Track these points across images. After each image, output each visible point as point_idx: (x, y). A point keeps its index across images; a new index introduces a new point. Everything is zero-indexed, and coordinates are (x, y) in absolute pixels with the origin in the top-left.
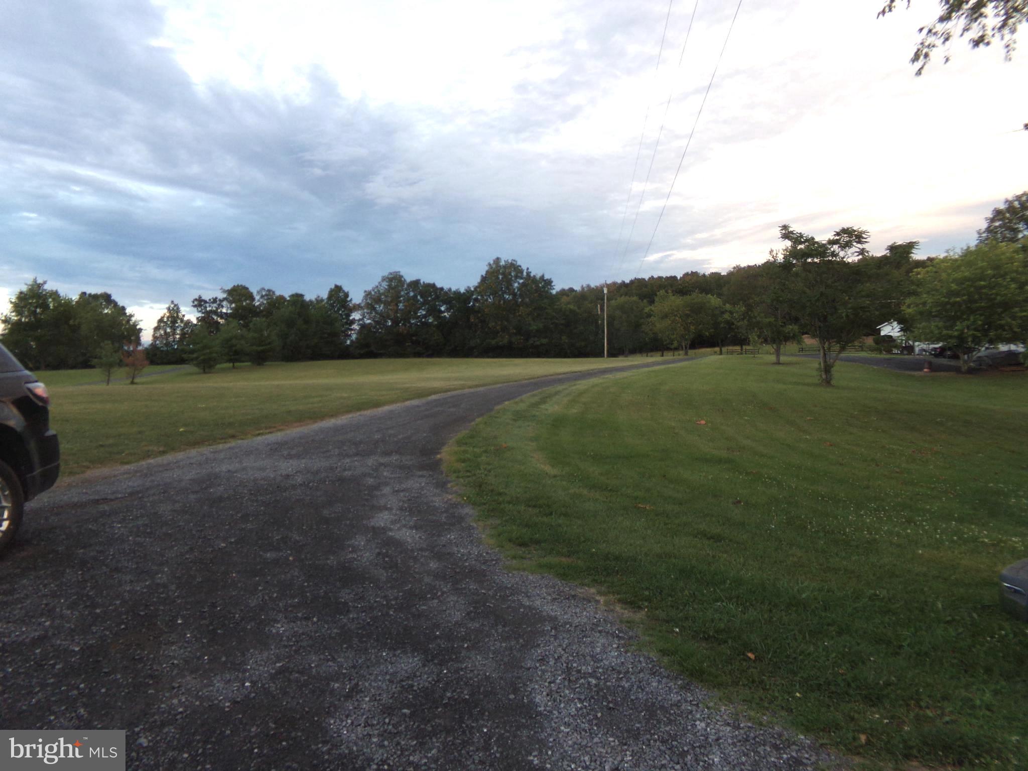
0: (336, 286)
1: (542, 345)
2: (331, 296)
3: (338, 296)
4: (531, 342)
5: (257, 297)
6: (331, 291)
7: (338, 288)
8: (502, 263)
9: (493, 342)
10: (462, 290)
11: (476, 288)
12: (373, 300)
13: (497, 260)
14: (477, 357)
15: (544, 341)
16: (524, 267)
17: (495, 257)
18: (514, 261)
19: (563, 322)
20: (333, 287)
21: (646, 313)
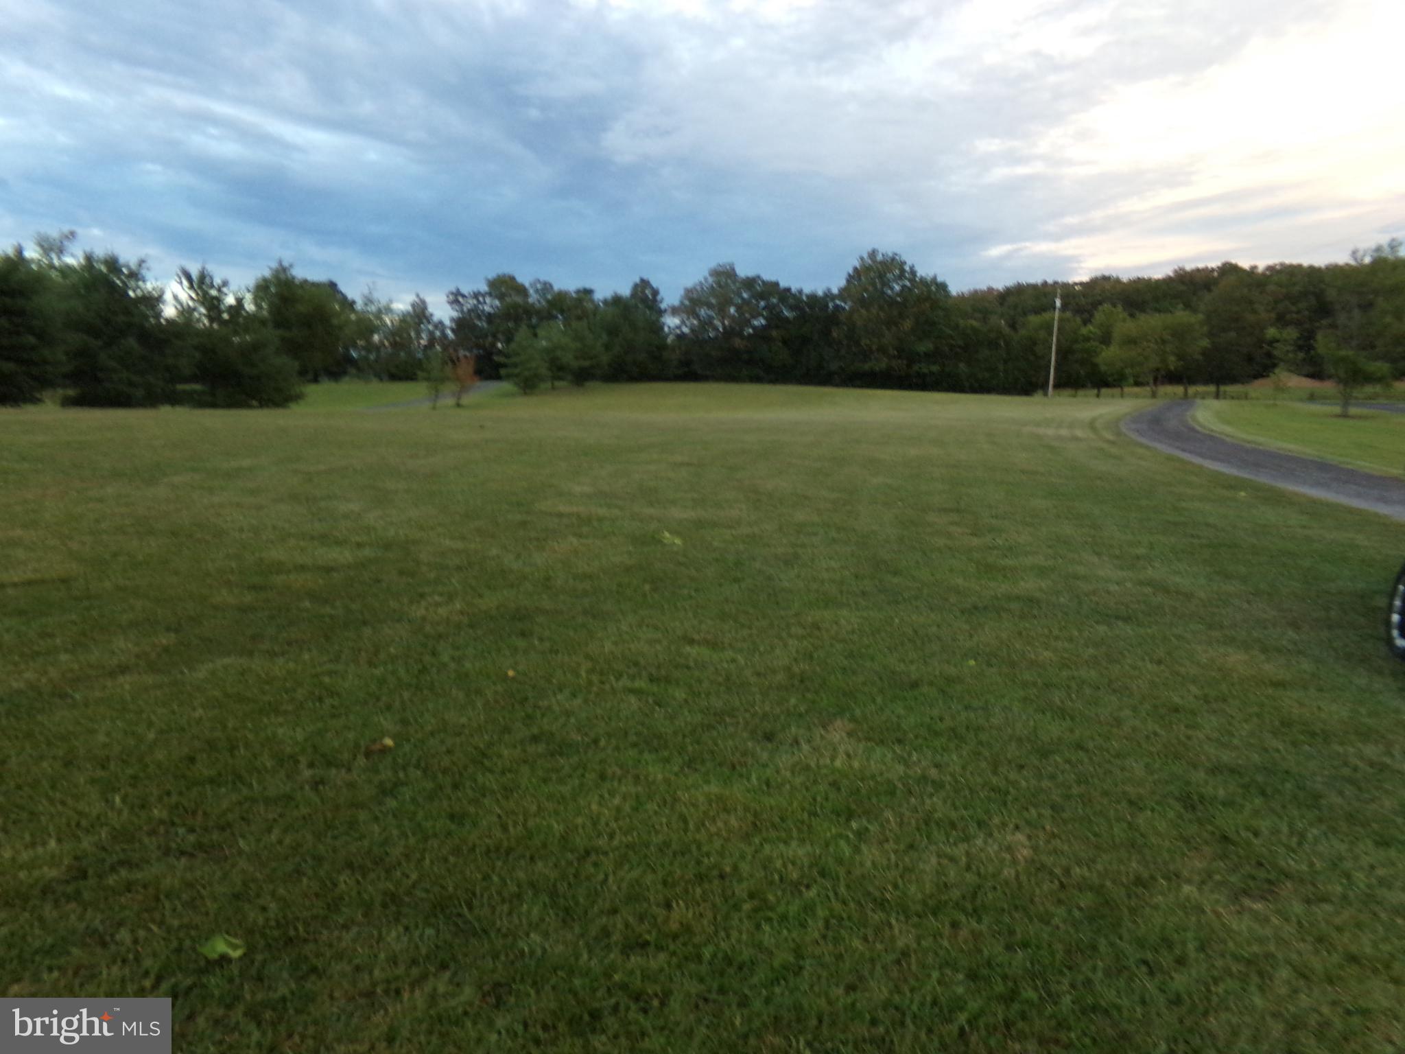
0: (642, 280)
1: (932, 373)
2: (634, 293)
3: (645, 296)
4: (916, 368)
5: (531, 291)
6: (636, 286)
7: (644, 283)
8: (880, 257)
9: (867, 367)
10: (820, 293)
11: (842, 291)
12: (693, 302)
13: (873, 254)
14: (837, 385)
15: (935, 368)
16: (909, 263)
17: (870, 250)
18: (896, 254)
19: (961, 343)
20: (638, 280)
21: (1083, 335)
